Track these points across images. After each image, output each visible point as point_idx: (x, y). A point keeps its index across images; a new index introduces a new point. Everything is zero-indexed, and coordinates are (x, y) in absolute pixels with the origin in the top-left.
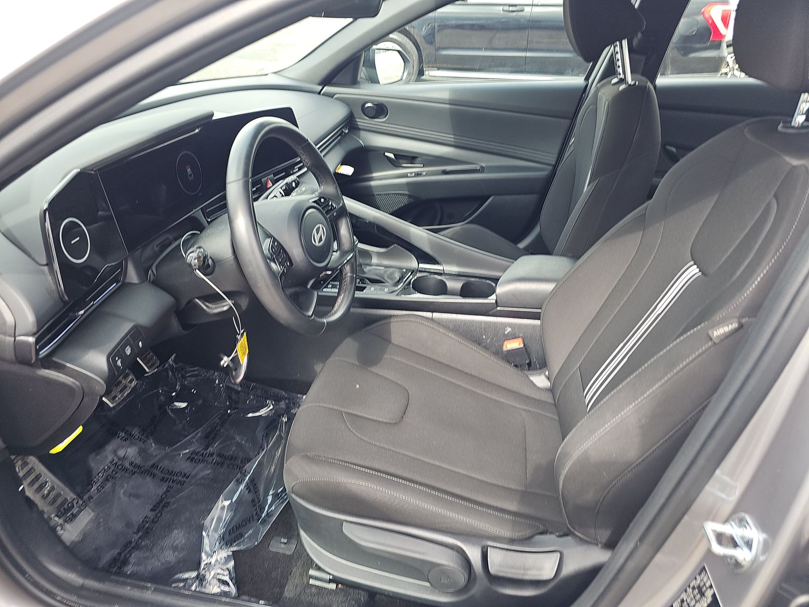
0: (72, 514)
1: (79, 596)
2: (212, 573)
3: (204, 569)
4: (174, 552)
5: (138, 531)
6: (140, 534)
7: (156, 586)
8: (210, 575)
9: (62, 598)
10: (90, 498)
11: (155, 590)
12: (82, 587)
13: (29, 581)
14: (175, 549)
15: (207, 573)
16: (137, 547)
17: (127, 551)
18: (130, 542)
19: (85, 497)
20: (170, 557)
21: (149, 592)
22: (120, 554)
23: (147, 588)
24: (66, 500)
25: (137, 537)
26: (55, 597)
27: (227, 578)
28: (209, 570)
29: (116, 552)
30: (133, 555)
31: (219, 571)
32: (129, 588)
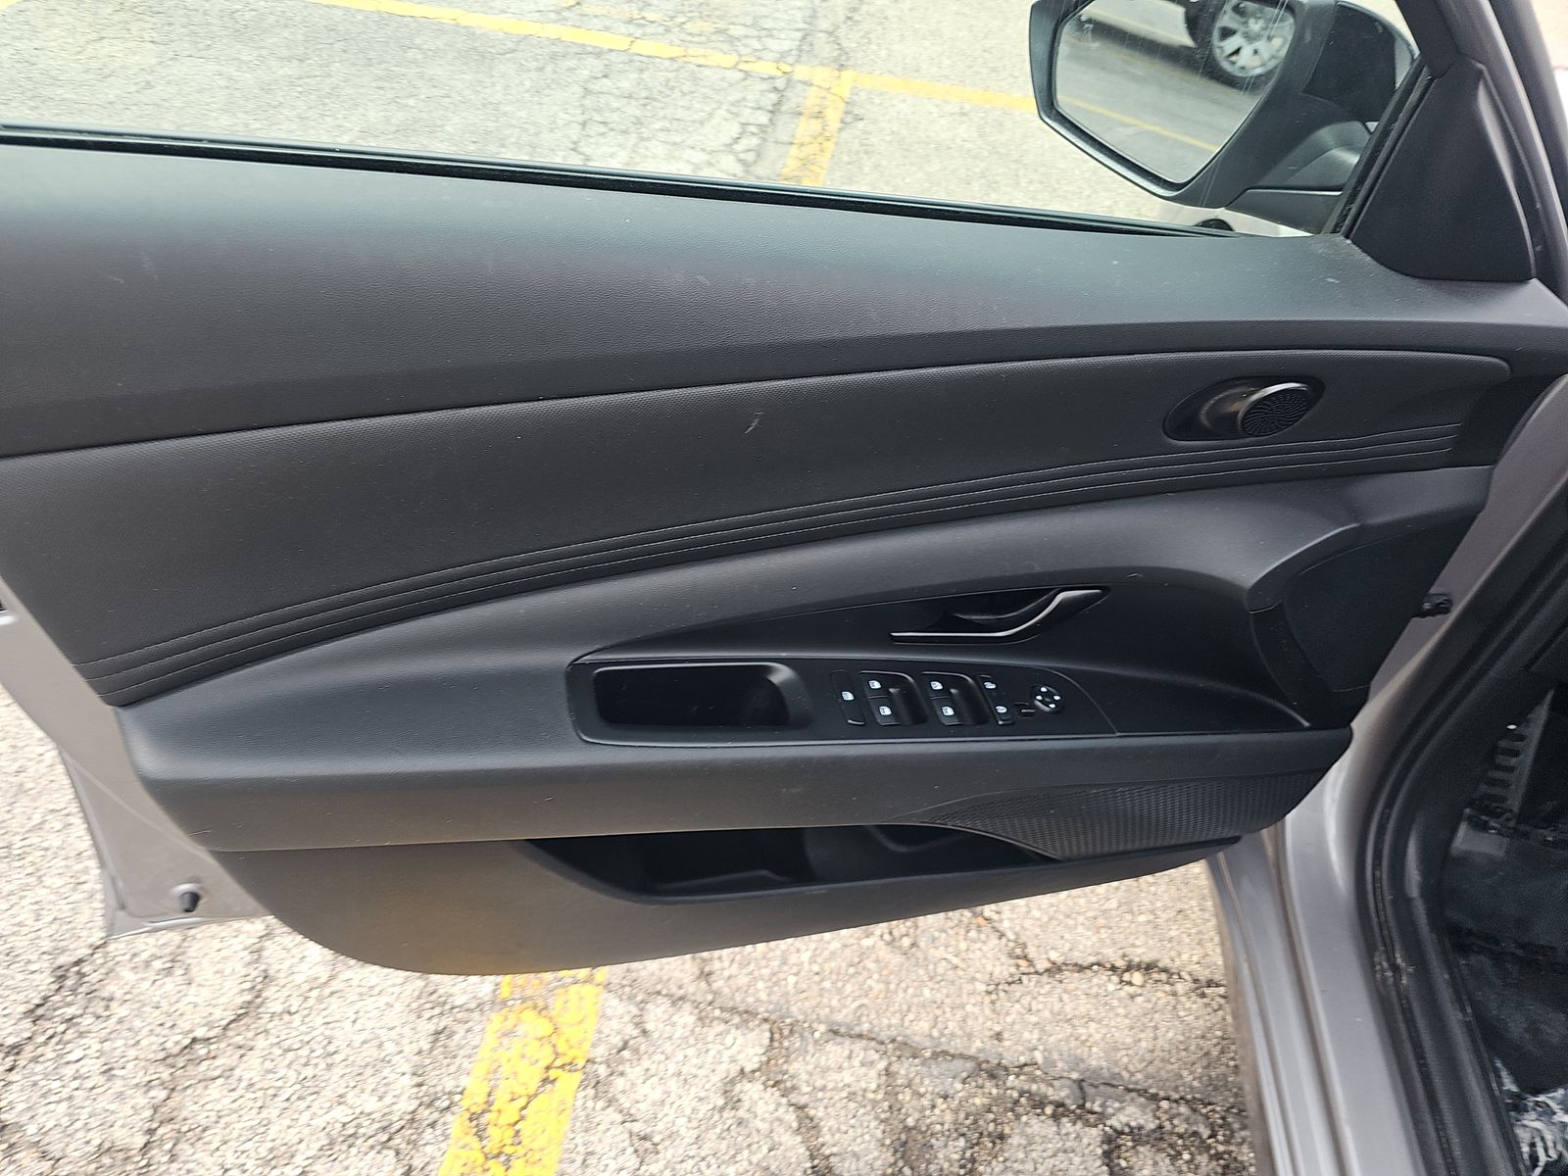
0: (1486, 822)
1: (1394, 903)
2: (1538, 1125)
3: (1537, 1103)
4: (1527, 1030)
5: (1522, 946)
6: (1519, 952)
7: (1474, 1023)
8: (1533, 1121)
9: (1381, 879)
10: (1526, 835)
11: (1467, 1025)
12: (1408, 900)
13: (1382, 818)
14: (1534, 1029)
15: (1533, 1115)
16: (1498, 958)
17: (1483, 944)
18: (1497, 942)
19: (1523, 828)
20: (1516, 1027)
21: (1460, 1016)
22: (1470, 933)
23: (1463, 1010)
24: (1504, 799)
25: (1512, 947)
26: (1378, 867)
27: (1543, 1159)
28: (1540, 1115)
29: (1470, 924)
30: (1482, 958)
31: (1549, 1137)
32: (1447, 976)
